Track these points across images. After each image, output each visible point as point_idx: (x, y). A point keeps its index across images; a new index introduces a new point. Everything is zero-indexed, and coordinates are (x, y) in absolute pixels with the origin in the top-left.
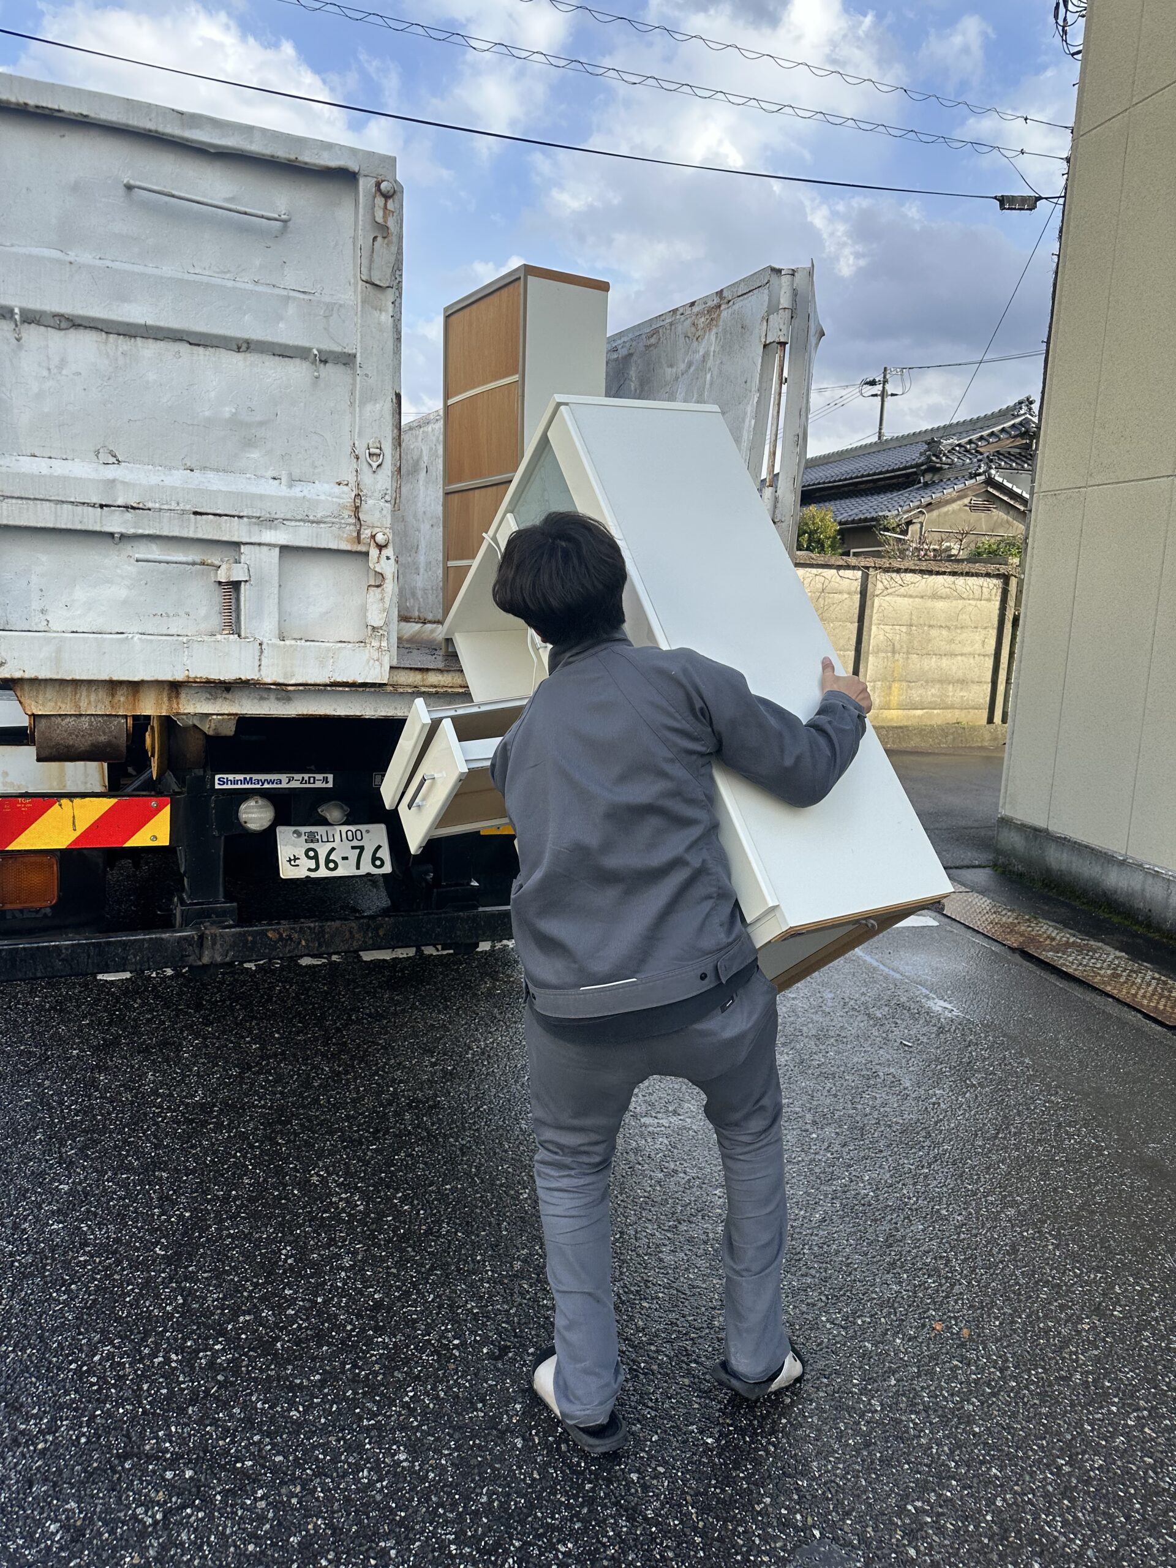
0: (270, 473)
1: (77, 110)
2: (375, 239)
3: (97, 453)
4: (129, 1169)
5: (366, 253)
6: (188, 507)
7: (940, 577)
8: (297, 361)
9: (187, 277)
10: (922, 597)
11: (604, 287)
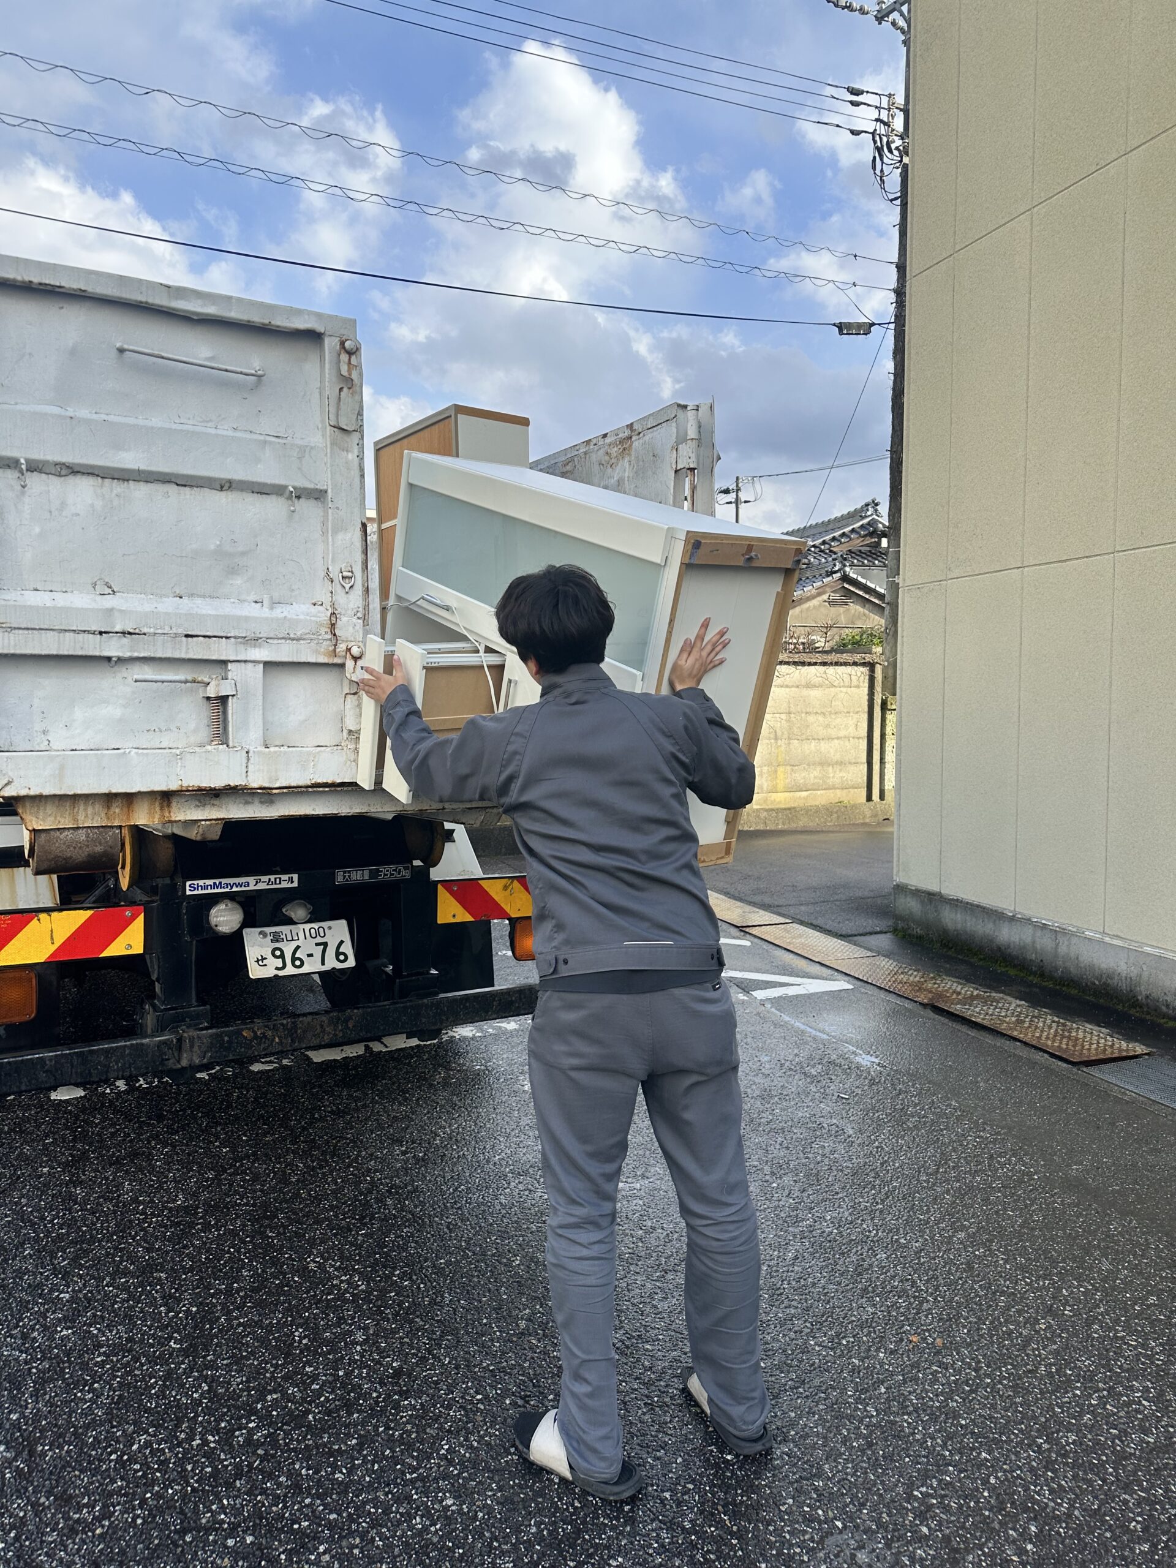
0: (253, 597)
1: (75, 286)
2: (341, 389)
3: (94, 585)
5: (333, 401)
6: (180, 631)
7: (812, 667)
8: (274, 498)
9: (174, 426)
10: (798, 687)
11: (525, 422)
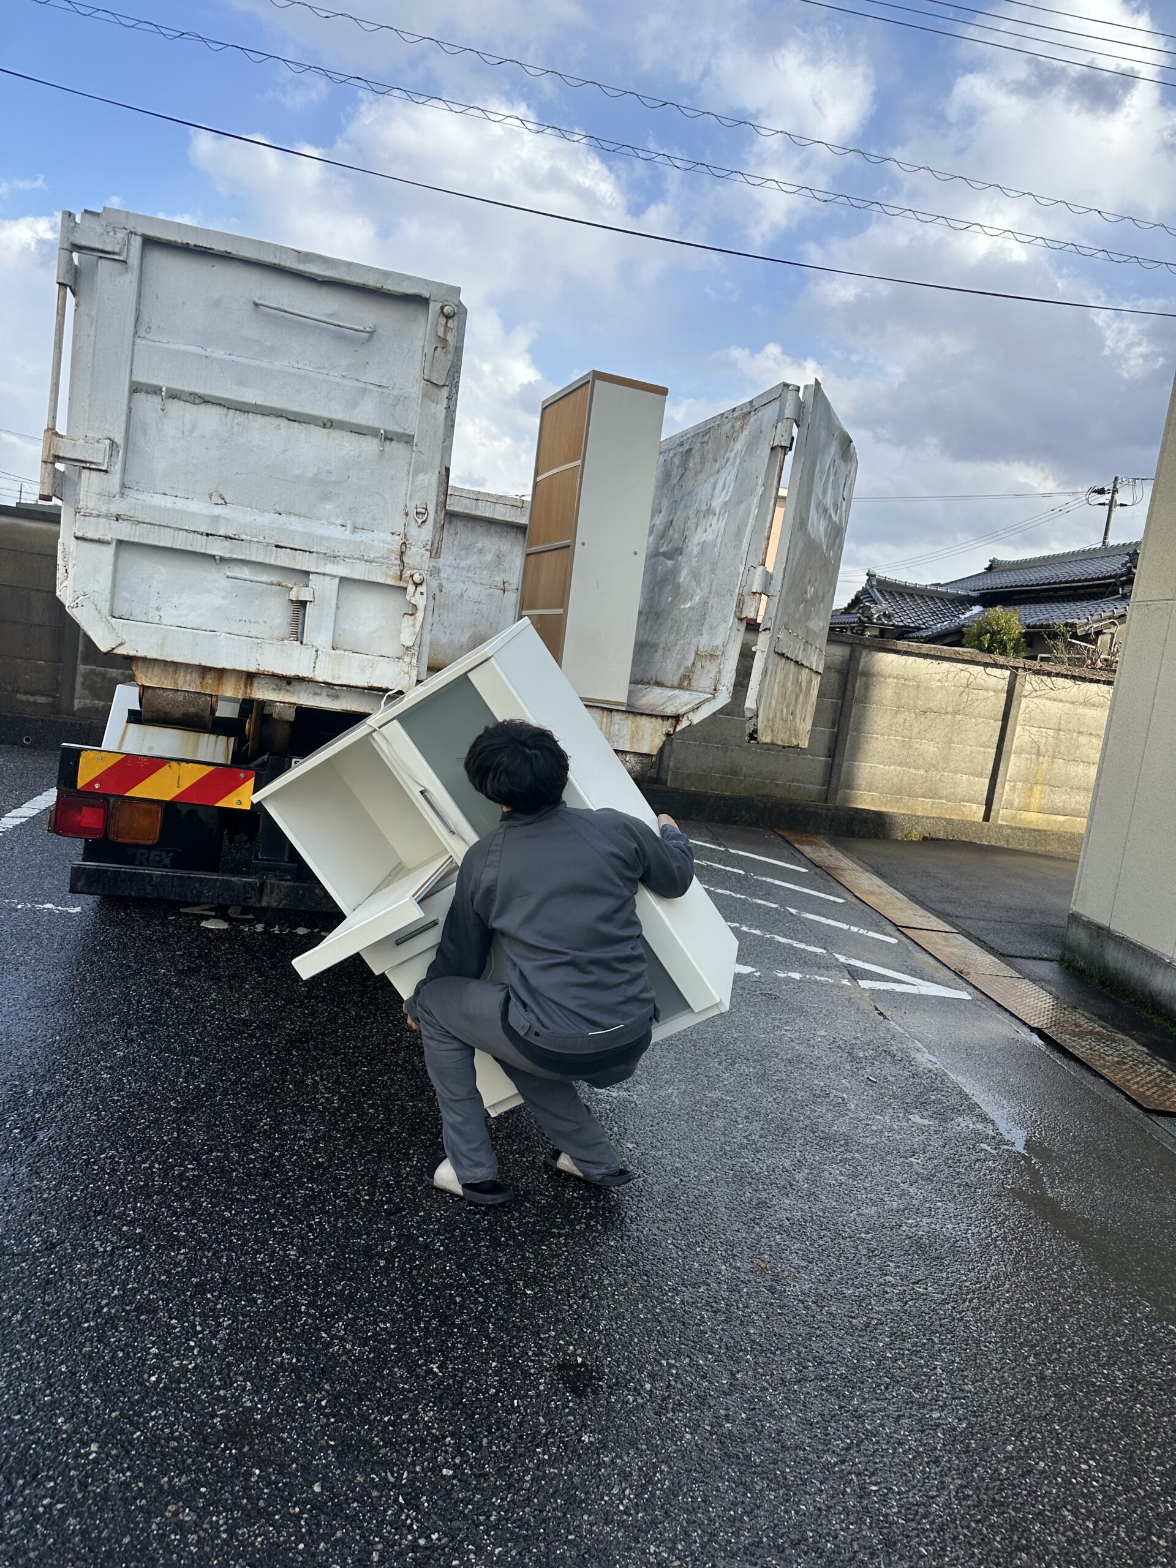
0: (339, 522)
1: (222, 249)
2: (436, 348)
3: (211, 496)
4: (173, 1051)
5: (429, 358)
6: (272, 541)
7: (1094, 686)
8: (369, 438)
9: (292, 370)
10: (1073, 703)
11: (664, 392)
